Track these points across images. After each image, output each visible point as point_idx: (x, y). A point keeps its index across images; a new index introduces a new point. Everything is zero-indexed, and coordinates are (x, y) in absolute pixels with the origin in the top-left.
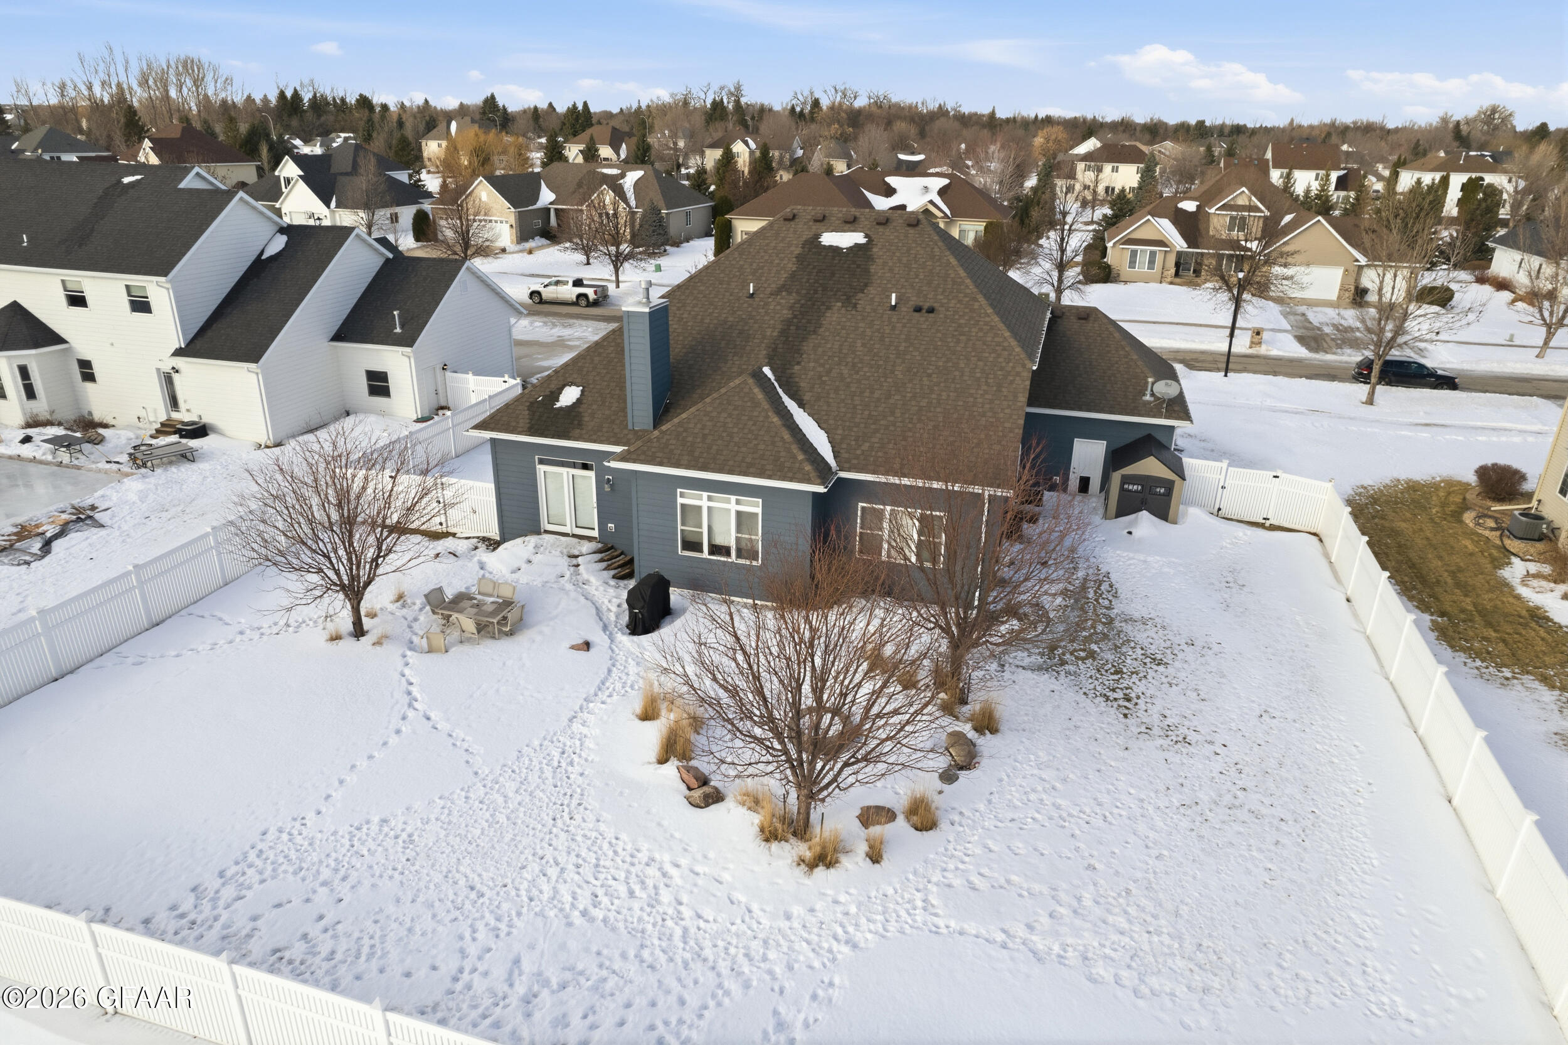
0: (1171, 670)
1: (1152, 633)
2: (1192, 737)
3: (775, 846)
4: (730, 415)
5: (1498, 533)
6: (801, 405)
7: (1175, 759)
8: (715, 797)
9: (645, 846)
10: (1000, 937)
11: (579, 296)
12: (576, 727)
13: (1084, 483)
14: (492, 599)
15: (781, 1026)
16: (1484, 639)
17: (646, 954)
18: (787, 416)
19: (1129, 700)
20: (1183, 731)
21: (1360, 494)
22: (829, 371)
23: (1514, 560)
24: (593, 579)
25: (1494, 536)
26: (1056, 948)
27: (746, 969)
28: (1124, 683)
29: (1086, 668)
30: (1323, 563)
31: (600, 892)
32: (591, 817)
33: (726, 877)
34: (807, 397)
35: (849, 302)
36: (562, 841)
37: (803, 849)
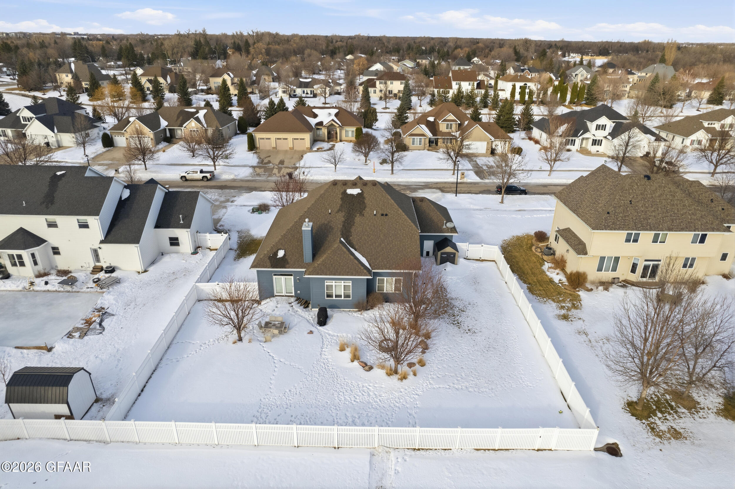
0: (466, 313)
1: (459, 302)
2: (476, 331)
3: (391, 377)
4: (338, 257)
5: (541, 254)
6: (356, 250)
7: (474, 338)
8: (371, 368)
9: (360, 383)
10: (448, 387)
11: (203, 177)
12: (323, 356)
13: (428, 253)
14: (277, 323)
15: (410, 414)
16: (540, 290)
17: (374, 406)
18: (353, 255)
19: (459, 323)
20: (474, 330)
21: (504, 243)
22: (361, 238)
23: (546, 263)
24: (299, 310)
25: (540, 254)
26: (460, 387)
27: (397, 405)
28: (456, 319)
29: (446, 316)
30: (498, 271)
31: (355, 396)
32: (342, 379)
33: (383, 386)
34: (357, 247)
35: (362, 214)
36: (338, 386)
37: (398, 376)
